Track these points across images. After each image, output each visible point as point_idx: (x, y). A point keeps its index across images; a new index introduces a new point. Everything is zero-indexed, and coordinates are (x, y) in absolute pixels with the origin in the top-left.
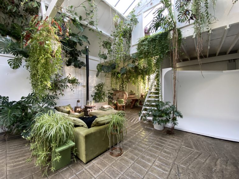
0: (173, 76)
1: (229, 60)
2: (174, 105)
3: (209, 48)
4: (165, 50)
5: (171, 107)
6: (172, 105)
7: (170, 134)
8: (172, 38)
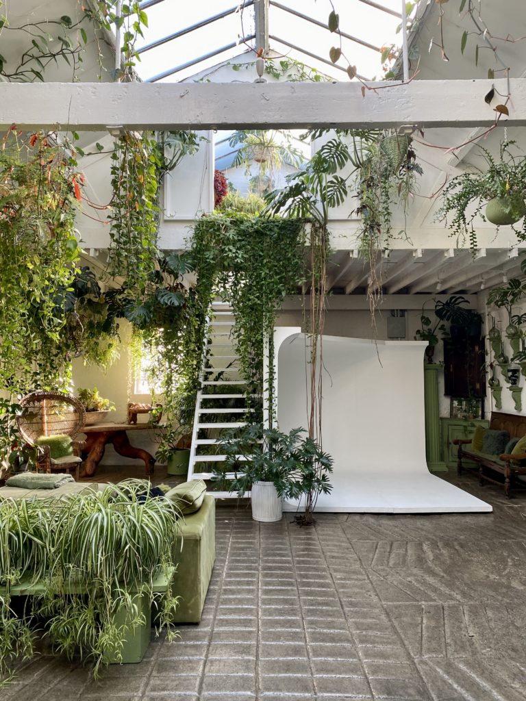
0: (309, 354)
5: (306, 444)
7: (308, 526)
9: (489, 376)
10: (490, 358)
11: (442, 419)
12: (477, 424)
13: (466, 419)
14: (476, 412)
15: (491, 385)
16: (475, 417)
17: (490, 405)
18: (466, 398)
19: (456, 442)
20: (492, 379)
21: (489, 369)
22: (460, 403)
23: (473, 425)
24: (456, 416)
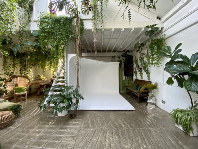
0: (76, 62)
1: (112, 56)
2: (77, 89)
3: (102, 44)
4: (69, 34)
5: (74, 91)
6: (75, 89)
7: (72, 118)
8: (75, 25)
9: (134, 71)
10: (135, 66)
11: (123, 81)
12: (131, 82)
13: (128, 81)
14: (131, 79)
15: (135, 73)
16: (131, 80)
17: (134, 78)
18: (129, 76)
19: (126, 86)
20: (135, 71)
21: (134, 69)
22: (128, 77)
23: (130, 82)
24: (126, 80)
